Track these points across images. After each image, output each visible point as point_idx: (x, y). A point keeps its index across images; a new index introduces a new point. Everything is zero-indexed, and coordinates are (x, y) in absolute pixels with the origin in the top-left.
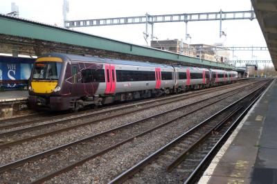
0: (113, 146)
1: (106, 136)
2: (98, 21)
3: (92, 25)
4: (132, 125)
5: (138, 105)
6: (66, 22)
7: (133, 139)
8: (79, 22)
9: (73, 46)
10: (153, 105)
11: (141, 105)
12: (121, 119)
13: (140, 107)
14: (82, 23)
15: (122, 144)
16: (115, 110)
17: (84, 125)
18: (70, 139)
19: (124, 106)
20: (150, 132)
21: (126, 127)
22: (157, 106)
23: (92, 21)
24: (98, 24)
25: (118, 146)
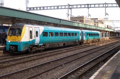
0: (53, 68)
1: (49, 64)
2: (44, 7)
3: (40, 9)
4: (61, 59)
5: (64, 50)
6: (27, 8)
7: (62, 65)
8: (34, 8)
9: (30, 20)
10: (71, 50)
11: (65, 50)
12: (56, 56)
13: (65, 51)
14: (35, 9)
15: (57, 67)
16: (53, 52)
17: (38, 59)
18: (32, 65)
19: (57, 50)
20: (70, 62)
21: (59, 60)
22: (74, 50)
23: (40, 8)
24: (44, 9)
25: (56, 68)
